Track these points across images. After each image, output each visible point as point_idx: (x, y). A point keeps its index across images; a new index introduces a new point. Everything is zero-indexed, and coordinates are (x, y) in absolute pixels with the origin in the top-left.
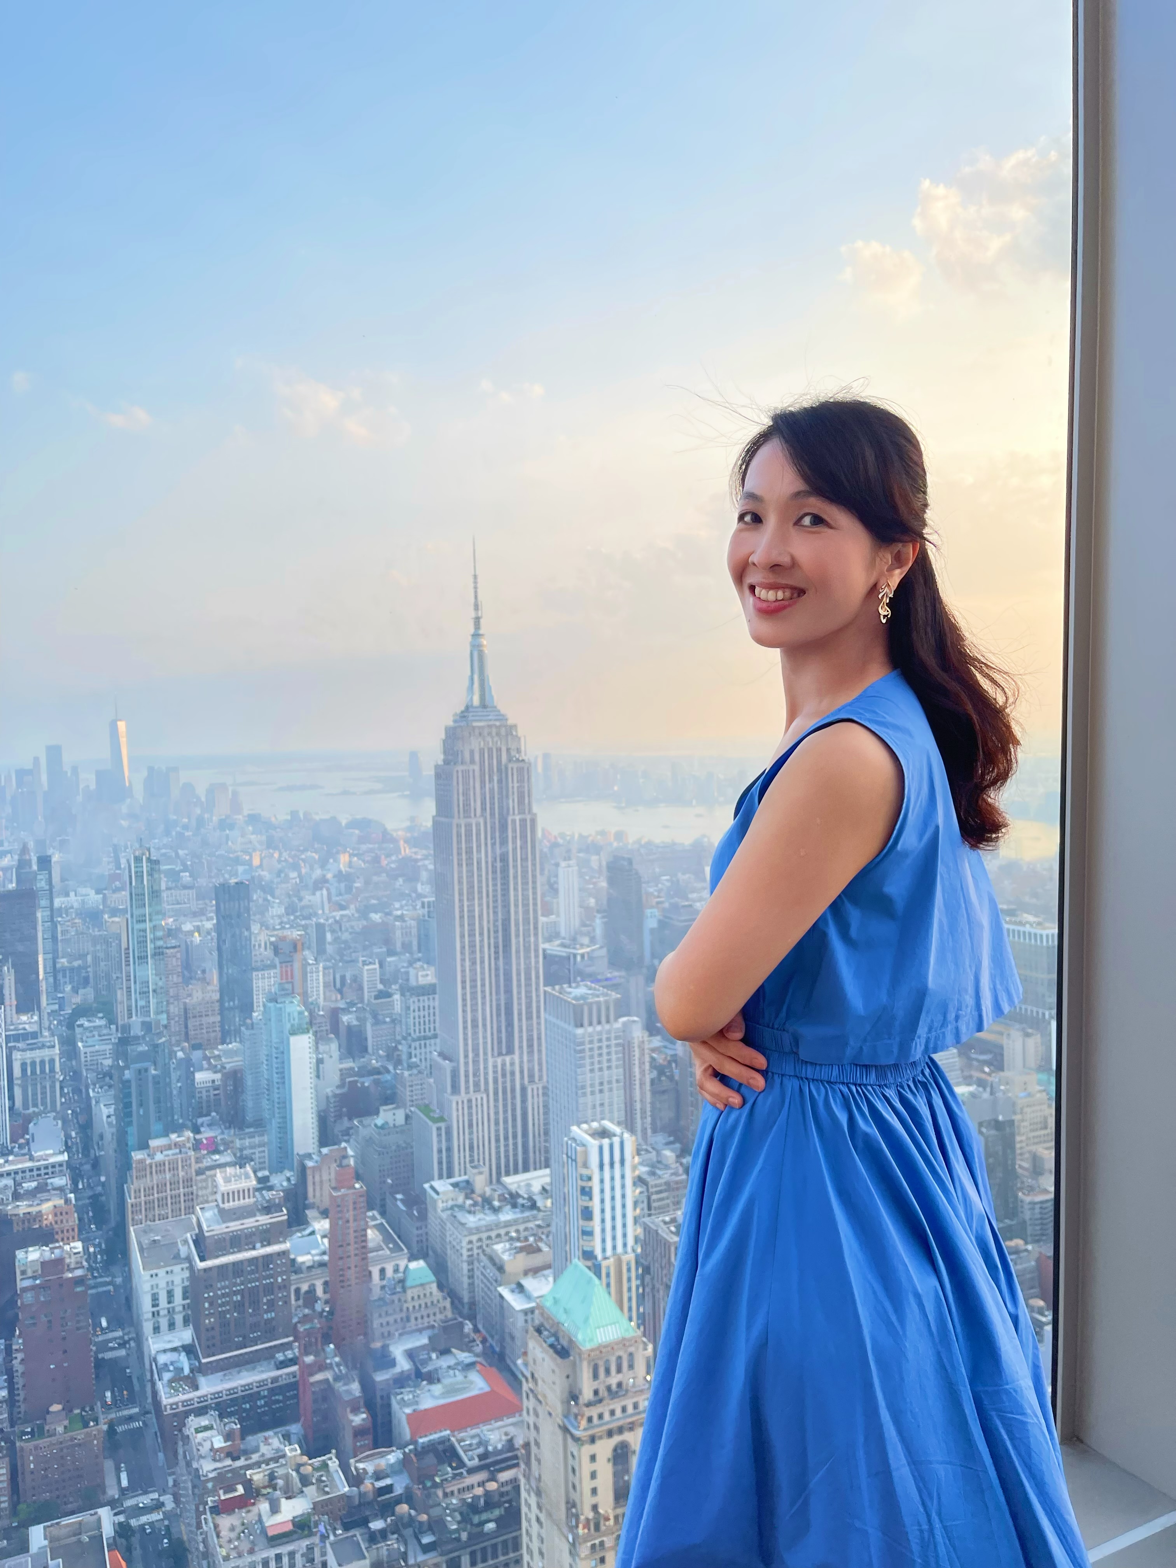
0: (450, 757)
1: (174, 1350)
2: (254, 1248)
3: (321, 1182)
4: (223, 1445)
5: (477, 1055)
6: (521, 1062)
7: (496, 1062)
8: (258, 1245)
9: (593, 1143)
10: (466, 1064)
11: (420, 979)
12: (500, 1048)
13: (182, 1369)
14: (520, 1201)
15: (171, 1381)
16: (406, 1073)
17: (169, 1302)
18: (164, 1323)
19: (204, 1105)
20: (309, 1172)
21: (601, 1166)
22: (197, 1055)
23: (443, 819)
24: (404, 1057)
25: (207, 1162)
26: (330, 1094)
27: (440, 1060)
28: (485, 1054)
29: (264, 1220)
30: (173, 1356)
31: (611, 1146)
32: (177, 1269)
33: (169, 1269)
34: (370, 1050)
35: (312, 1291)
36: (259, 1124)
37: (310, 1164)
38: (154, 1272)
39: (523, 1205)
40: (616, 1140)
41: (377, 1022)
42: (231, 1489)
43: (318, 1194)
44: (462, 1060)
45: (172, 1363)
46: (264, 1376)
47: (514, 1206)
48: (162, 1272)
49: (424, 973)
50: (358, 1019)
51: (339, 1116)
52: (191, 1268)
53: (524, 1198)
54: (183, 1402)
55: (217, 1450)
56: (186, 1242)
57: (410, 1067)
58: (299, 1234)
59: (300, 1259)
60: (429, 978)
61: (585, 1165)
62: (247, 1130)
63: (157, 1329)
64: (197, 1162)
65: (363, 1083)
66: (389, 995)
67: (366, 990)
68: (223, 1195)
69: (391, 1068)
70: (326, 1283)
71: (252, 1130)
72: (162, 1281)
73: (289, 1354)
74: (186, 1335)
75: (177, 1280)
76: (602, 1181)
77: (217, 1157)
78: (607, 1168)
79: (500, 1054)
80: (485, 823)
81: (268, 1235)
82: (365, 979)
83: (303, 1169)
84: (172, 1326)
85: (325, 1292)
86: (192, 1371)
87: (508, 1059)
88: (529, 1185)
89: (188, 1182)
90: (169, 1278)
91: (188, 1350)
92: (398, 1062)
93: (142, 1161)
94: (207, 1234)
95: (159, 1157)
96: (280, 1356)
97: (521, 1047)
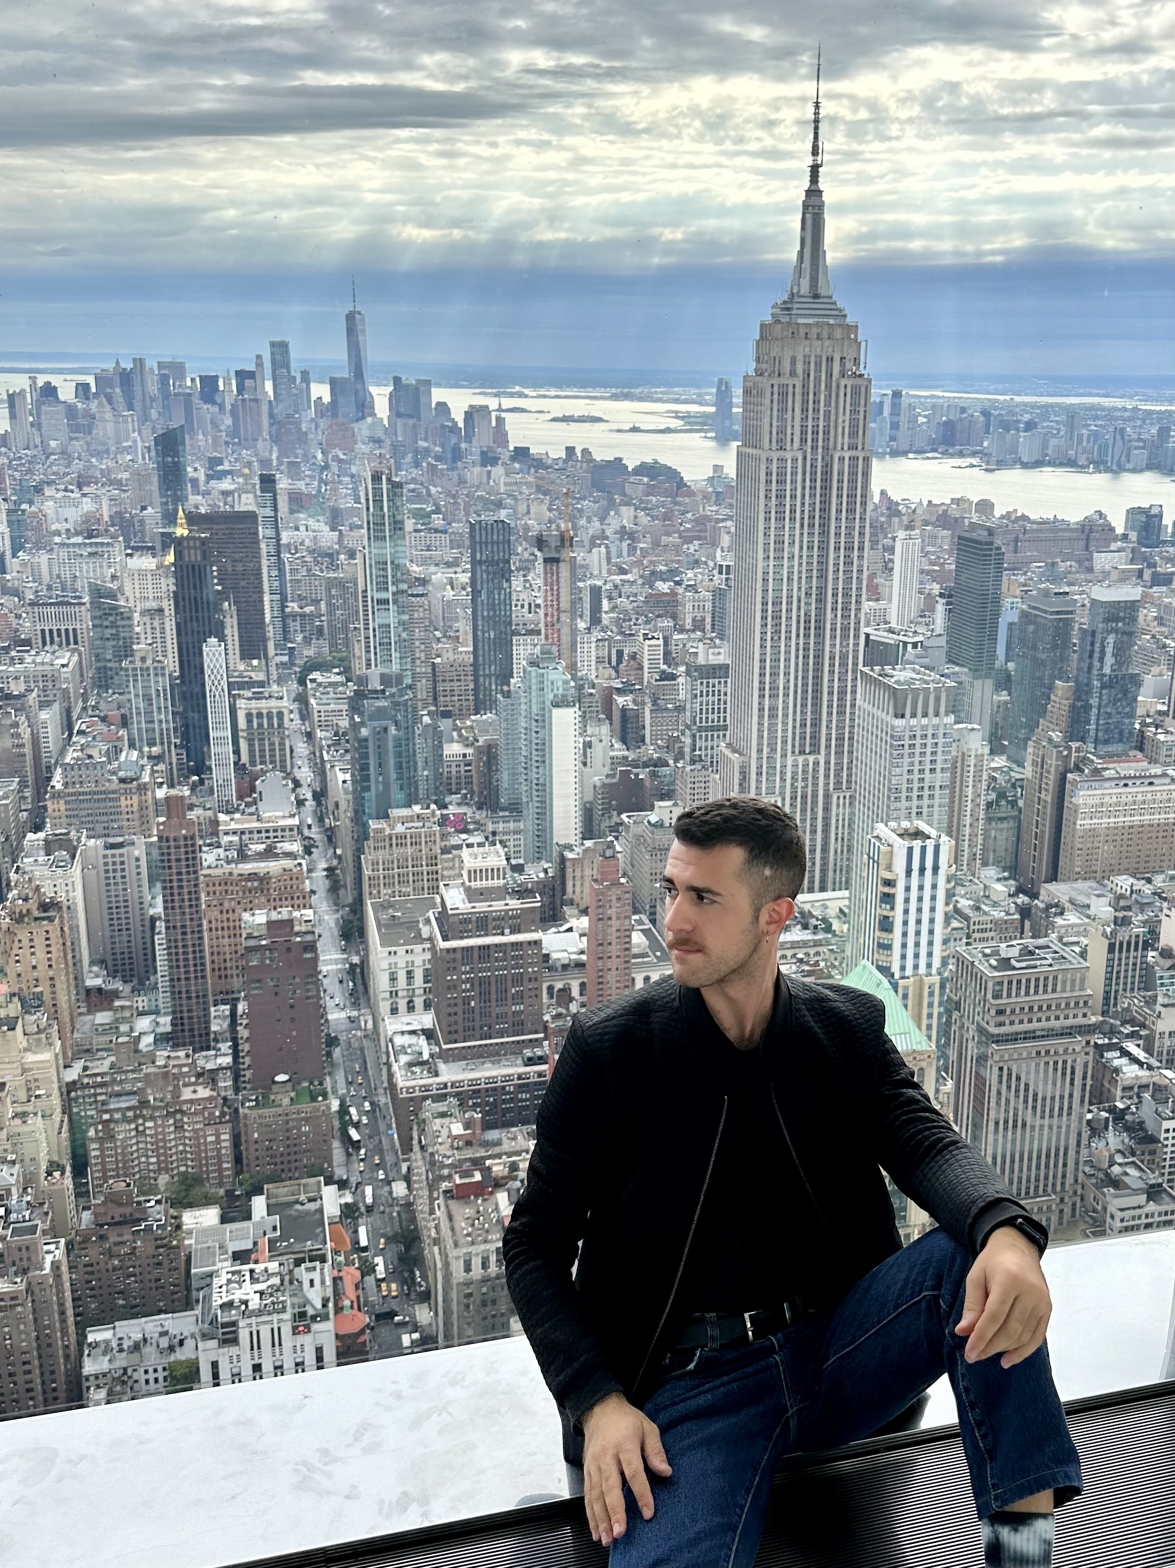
0: (764, 366)
1: (413, 1032)
2: (503, 934)
3: (582, 877)
4: (462, 1132)
5: (773, 750)
6: (827, 763)
7: (796, 760)
8: (507, 931)
9: (901, 846)
10: (760, 759)
11: (711, 657)
12: (802, 745)
13: (421, 1053)
14: (813, 922)
15: (410, 1065)
16: (688, 768)
17: (409, 984)
18: (402, 1004)
19: (453, 781)
20: (568, 864)
21: (909, 872)
22: (445, 725)
23: (750, 451)
24: (687, 750)
25: (455, 840)
26: (598, 784)
27: (727, 752)
28: (784, 750)
29: (514, 904)
30: (413, 1039)
31: (924, 849)
32: (418, 948)
33: (408, 947)
34: (648, 740)
35: (566, 990)
36: (515, 809)
37: (569, 855)
38: (393, 949)
39: (816, 927)
40: (930, 844)
41: (657, 708)
42: (466, 1174)
43: (578, 890)
44: (754, 755)
45: (410, 1046)
46: (511, 1071)
47: (805, 927)
48: (401, 950)
49: (716, 650)
50: (635, 702)
51: (607, 810)
52: (433, 949)
53: (818, 919)
54: (421, 1087)
55: (456, 1137)
56: (428, 921)
57: (693, 762)
58: (554, 930)
59: (554, 956)
60: (722, 657)
61: (889, 868)
62: (501, 814)
63: (394, 1011)
64: (442, 840)
65: (637, 775)
66: (673, 677)
67: (646, 670)
68: (470, 872)
69: (671, 762)
70: (583, 985)
71: (507, 813)
72: (401, 960)
73: (539, 1052)
74: (427, 1020)
75: (418, 961)
76: (908, 889)
77: (464, 836)
78: (915, 874)
79: (802, 752)
80: (805, 458)
81: (516, 923)
82: (646, 656)
83: (563, 860)
84: (411, 1008)
85: (581, 995)
86: (432, 1056)
87: (811, 759)
88: (826, 907)
89: (433, 860)
90: (410, 958)
91: (429, 1035)
92: (679, 756)
93: (382, 831)
94: (450, 912)
95: (400, 829)
96: (528, 1053)
97: (828, 747)
